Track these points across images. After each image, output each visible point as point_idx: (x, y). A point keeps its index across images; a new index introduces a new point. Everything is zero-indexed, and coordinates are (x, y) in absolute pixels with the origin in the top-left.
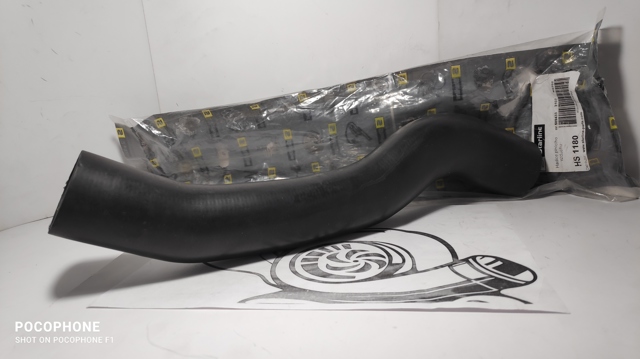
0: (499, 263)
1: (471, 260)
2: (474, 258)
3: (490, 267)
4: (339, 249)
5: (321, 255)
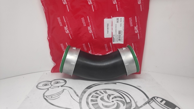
2: (154, 97)
4: (103, 94)
5: (97, 97)
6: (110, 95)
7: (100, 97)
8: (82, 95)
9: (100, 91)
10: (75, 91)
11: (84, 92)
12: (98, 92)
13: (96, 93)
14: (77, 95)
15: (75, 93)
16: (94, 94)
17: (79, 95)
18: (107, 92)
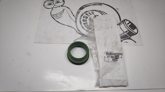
0: (130, 24)
1: (124, 21)
2: (124, 20)
3: (128, 25)
4: (91, 15)
5: (87, 18)
6: (95, 16)
7: (89, 17)
8: (77, 15)
9: (89, 12)
10: (71, 11)
11: (78, 13)
12: (88, 13)
13: (87, 14)
14: (74, 16)
15: (72, 13)
16: (85, 15)
17: (75, 15)
18: (94, 13)
